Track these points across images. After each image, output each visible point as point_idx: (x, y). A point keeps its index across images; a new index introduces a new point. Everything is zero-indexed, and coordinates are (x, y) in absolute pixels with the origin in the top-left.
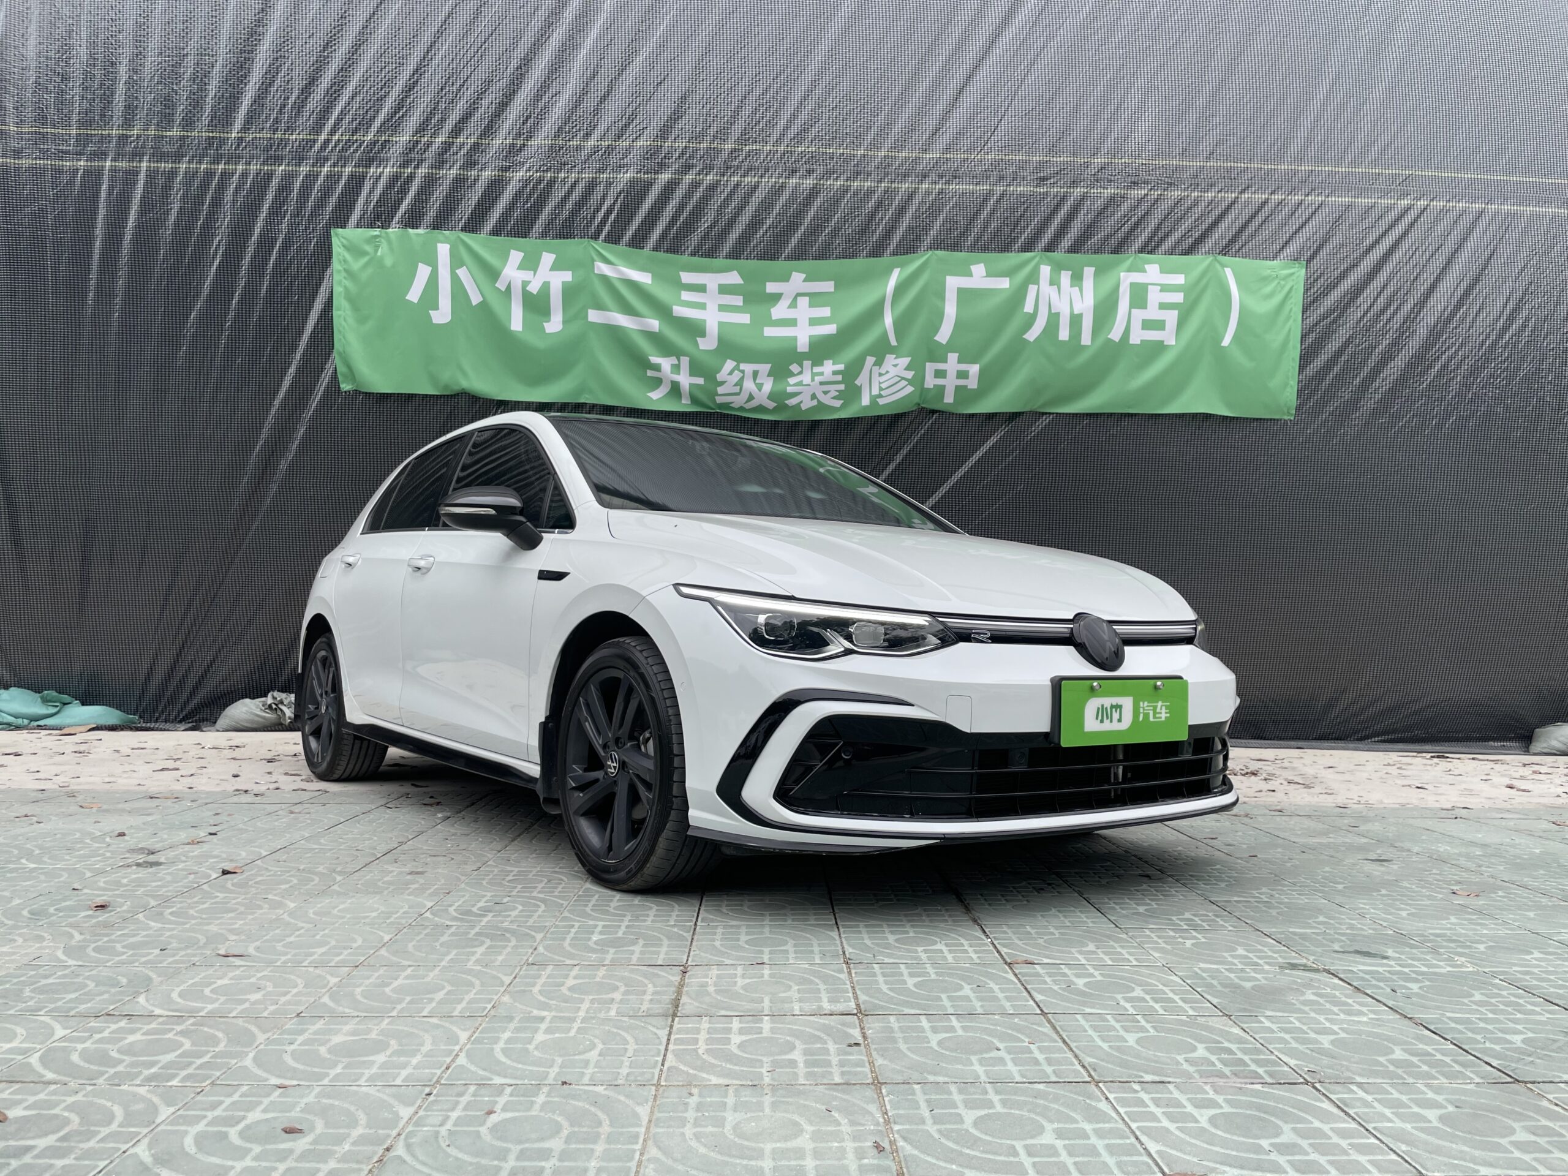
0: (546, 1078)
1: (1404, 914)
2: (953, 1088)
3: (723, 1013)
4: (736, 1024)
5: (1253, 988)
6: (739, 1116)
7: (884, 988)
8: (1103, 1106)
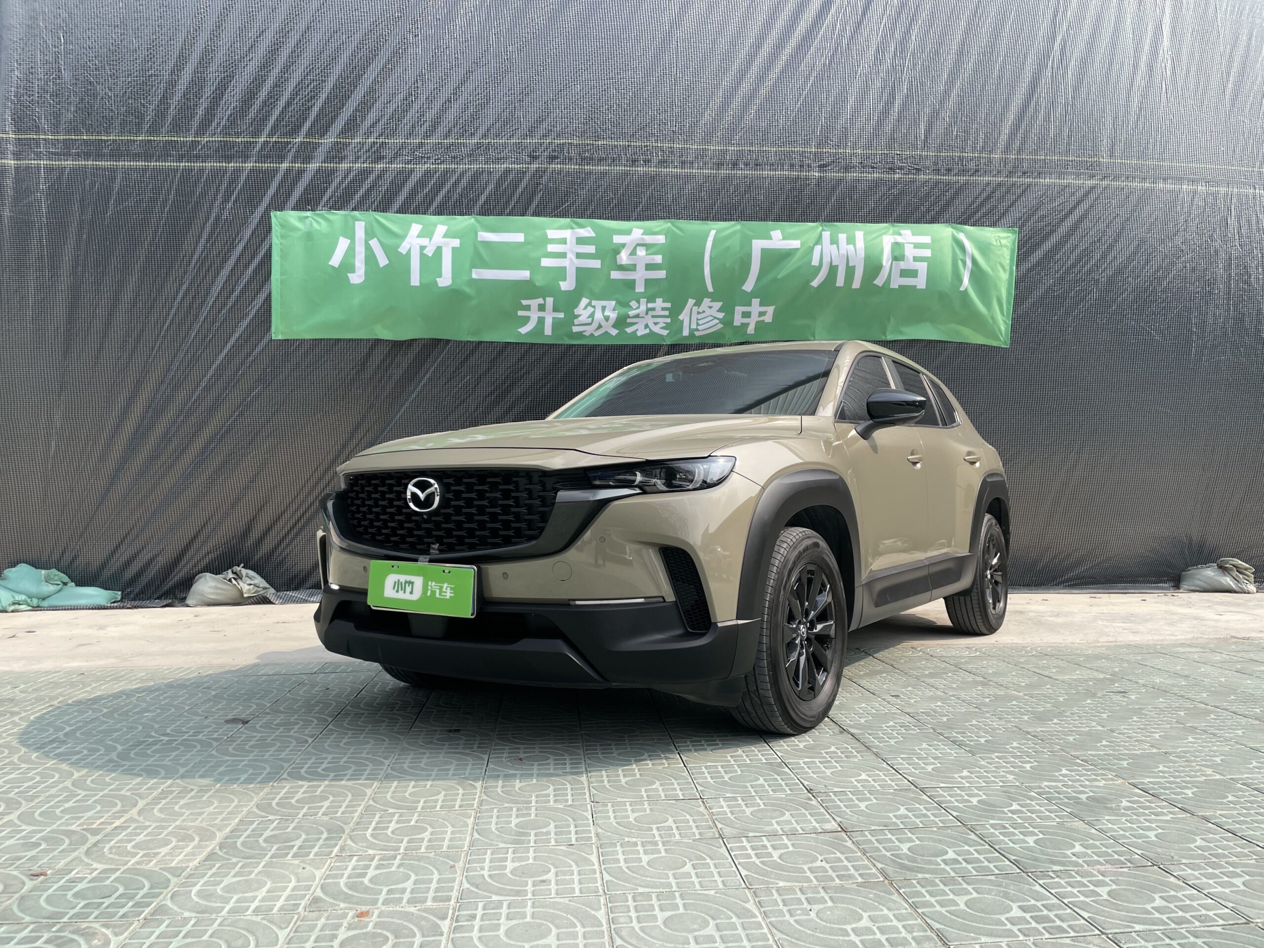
0: (672, 887)
1: (1157, 736)
2: (937, 881)
3: (751, 834)
4: (766, 842)
5: (1087, 798)
6: (816, 907)
7: (848, 811)
8: (1038, 888)
